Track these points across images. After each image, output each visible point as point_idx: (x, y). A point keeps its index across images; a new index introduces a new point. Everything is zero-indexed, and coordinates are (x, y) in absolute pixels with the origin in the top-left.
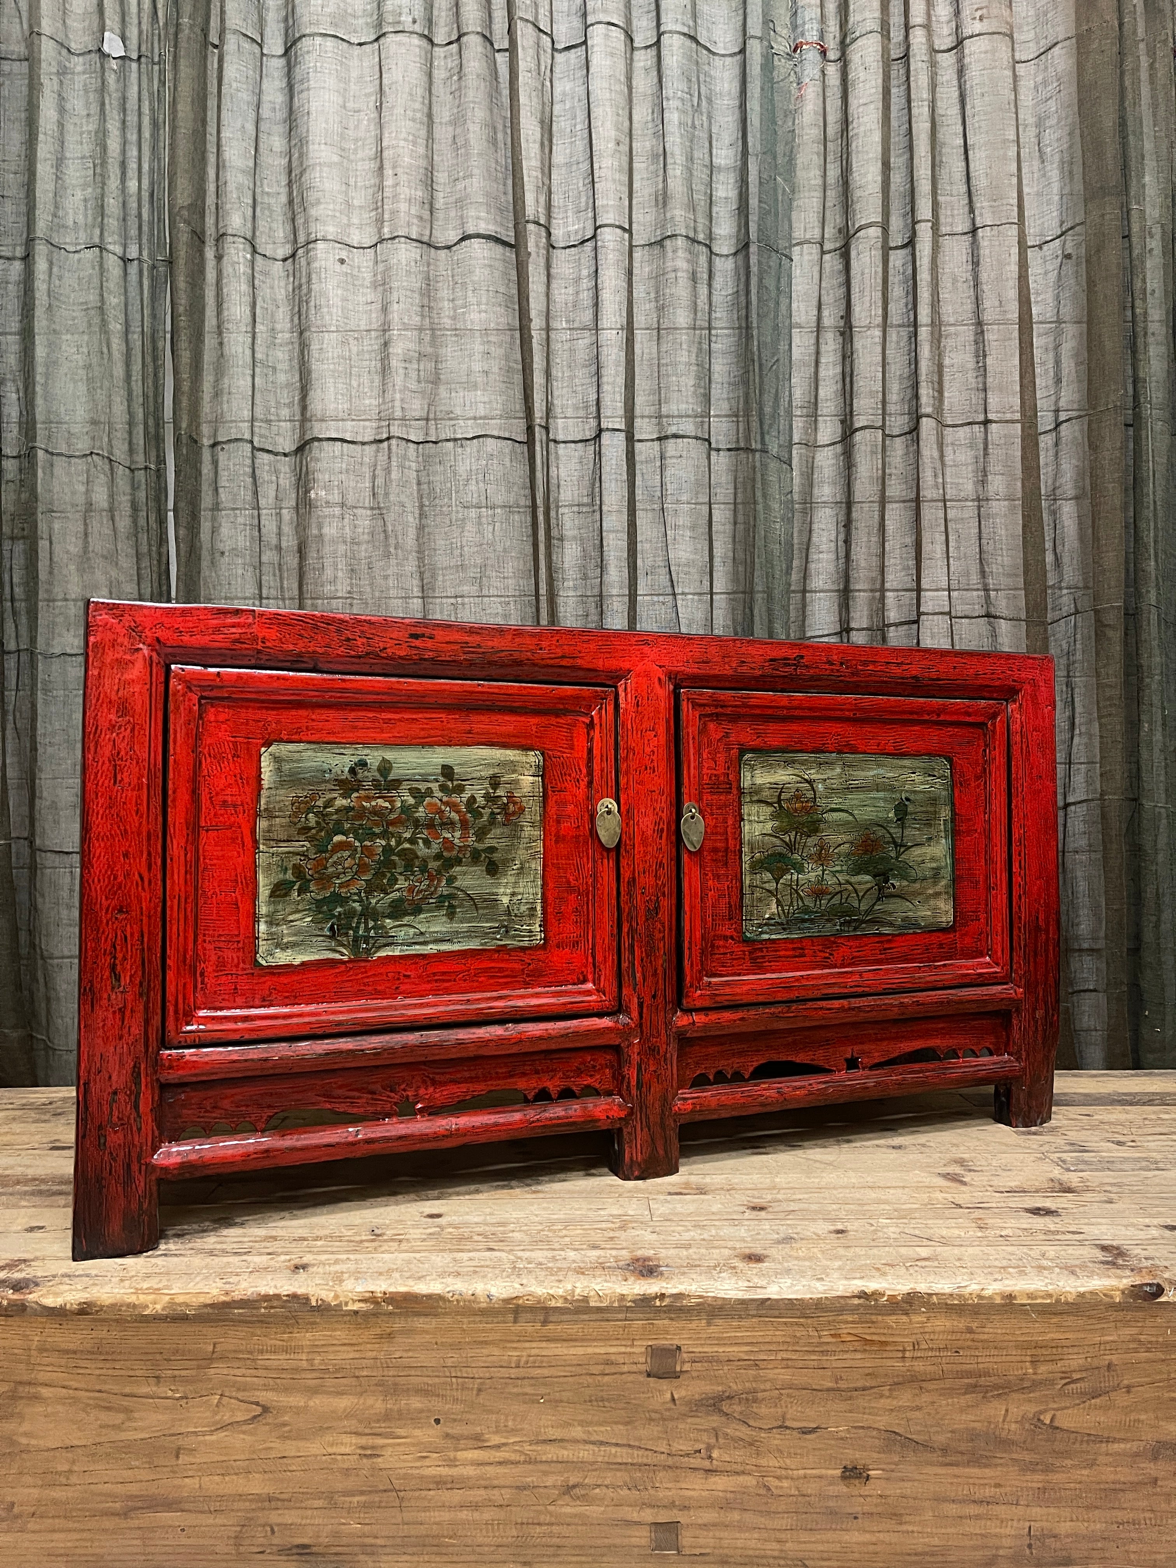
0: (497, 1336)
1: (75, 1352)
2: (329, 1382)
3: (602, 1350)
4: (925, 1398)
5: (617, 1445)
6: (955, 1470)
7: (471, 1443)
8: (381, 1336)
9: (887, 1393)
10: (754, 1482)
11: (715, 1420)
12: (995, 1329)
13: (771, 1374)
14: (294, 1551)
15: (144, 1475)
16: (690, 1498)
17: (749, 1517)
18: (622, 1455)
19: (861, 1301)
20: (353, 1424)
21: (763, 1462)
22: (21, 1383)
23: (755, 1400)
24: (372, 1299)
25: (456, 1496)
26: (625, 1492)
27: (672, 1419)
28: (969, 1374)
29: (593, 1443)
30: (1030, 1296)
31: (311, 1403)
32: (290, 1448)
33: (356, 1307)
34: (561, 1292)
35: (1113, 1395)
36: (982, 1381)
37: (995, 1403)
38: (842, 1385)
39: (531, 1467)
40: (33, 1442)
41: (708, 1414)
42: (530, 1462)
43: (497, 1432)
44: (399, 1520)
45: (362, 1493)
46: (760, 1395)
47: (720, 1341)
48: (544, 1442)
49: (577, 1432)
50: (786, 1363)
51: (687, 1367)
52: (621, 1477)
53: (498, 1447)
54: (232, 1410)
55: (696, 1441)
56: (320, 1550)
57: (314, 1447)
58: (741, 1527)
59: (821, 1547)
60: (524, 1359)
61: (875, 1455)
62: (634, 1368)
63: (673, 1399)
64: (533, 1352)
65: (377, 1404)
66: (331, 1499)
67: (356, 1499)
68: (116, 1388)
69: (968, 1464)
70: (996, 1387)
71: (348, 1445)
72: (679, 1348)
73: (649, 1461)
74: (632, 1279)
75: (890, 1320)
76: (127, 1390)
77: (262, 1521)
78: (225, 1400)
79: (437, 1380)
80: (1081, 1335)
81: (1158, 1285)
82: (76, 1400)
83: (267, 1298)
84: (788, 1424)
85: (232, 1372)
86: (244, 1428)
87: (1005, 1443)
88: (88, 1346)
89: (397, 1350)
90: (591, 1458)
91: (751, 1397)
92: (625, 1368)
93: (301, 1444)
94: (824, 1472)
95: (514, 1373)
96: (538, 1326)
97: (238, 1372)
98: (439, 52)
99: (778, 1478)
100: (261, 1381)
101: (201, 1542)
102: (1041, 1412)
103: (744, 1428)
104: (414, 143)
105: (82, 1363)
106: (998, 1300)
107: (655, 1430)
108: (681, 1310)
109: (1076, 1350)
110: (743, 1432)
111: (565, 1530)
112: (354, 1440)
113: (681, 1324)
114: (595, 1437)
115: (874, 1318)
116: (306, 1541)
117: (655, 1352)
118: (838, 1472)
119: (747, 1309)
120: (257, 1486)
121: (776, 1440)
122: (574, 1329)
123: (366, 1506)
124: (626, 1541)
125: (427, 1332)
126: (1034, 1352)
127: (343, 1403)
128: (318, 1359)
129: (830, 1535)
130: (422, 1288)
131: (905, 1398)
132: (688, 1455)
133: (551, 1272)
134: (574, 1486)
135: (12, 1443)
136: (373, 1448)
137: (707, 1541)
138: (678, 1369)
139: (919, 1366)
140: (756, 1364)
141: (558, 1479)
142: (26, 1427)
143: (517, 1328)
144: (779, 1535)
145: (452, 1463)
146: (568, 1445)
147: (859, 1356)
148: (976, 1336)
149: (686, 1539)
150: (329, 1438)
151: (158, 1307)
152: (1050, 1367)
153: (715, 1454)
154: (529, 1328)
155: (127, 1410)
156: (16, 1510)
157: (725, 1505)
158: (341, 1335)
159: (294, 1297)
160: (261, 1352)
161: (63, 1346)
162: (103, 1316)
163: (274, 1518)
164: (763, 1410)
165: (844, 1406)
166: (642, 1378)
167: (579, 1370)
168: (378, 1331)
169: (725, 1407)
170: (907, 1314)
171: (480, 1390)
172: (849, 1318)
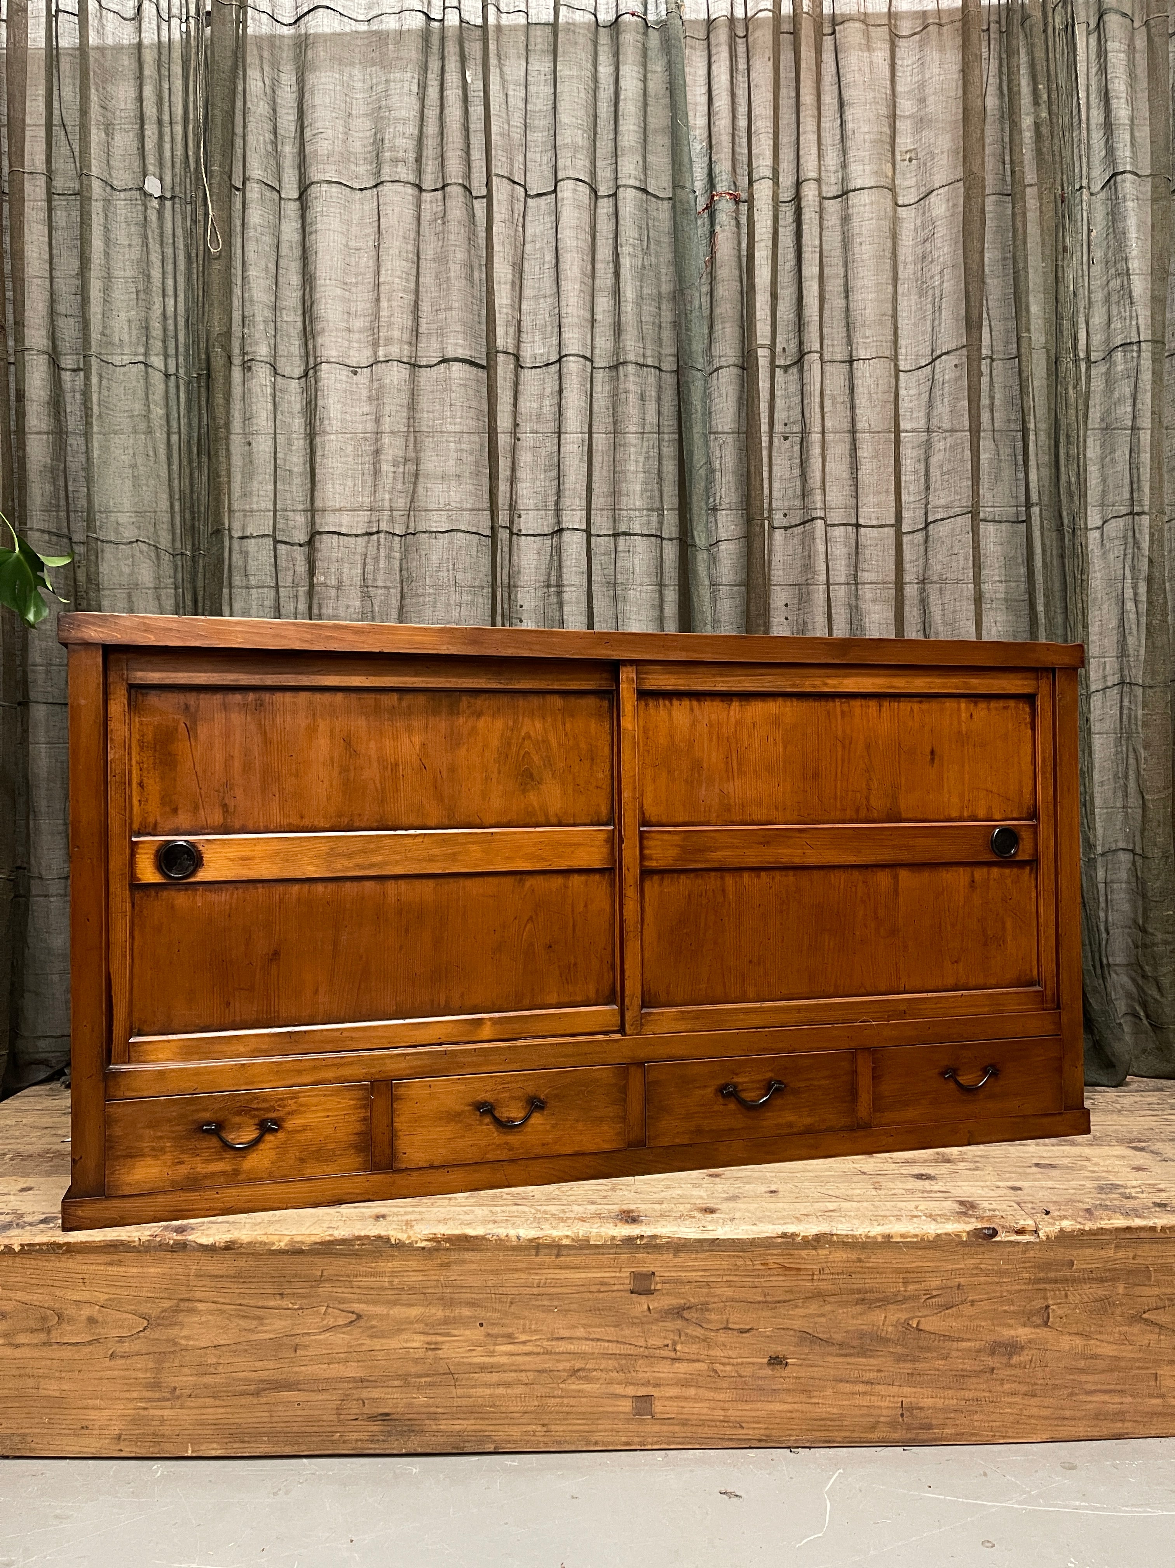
0: (524, 1265)
1: (222, 1277)
2: (405, 1297)
3: (599, 1275)
4: (828, 1308)
5: (609, 1341)
6: (849, 1359)
7: (505, 1340)
8: (441, 1265)
9: (801, 1305)
10: (706, 1367)
11: (679, 1324)
12: (877, 1259)
13: (718, 1291)
14: (380, 1418)
15: (271, 1365)
16: (660, 1378)
17: (701, 1391)
18: (613, 1348)
19: (782, 1240)
20: (420, 1326)
21: (712, 1353)
22: (182, 1300)
23: (707, 1310)
24: (434, 1239)
25: (495, 1377)
26: (615, 1374)
27: (648, 1323)
28: (859, 1291)
29: (592, 1340)
30: (902, 1236)
31: (391, 1312)
32: (377, 1344)
33: (423, 1244)
34: (569, 1234)
35: (961, 1307)
36: (868, 1296)
37: (877, 1311)
38: (769, 1299)
39: (547, 1357)
40: (191, 1343)
41: (673, 1319)
42: (547, 1353)
43: (524, 1331)
44: (454, 1395)
45: (428, 1375)
46: (710, 1306)
47: (684, 1269)
48: (558, 1339)
49: (580, 1332)
50: (729, 1284)
51: (659, 1287)
52: (611, 1364)
53: (524, 1343)
54: (336, 1317)
55: (665, 1338)
56: (398, 1417)
57: (394, 1343)
58: (696, 1399)
59: (754, 1414)
60: (543, 1281)
61: (792, 1348)
62: (621, 1287)
63: (649, 1309)
64: (549, 1276)
65: (438, 1312)
66: (406, 1380)
67: (423, 1380)
68: (252, 1302)
69: (858, 1355)
70: (878, 1300)
71: (418, 1341)
72: (653, 1273)
73: (632, 1352)
74: (619, 1225)
75: (804, 1253)
76: (260, 1304)
77: (356, 1397)
78: (330, 1310)
79: (481, 1296)
80: (938, 1264)
81: (994, 1229)
82: (222, 1312)
83: (359, 1238)
84: (730, 1326)
85: (335, 1290)
86: (344, 1330)
87: (884, 1340)
88: (232, 1273)
89: (453, 1274)
90: (590, 1351)
91: (704, 1307)
92: (615, 1288)
93: (384, 1341)
94: (756, 1360)
95: (536, 1291)
96: (553, 1258)
97: (339, 1290)
98: (426, 196)
99: (723, 1364)
100: (356, 1297)
101: (312, 1412)
102: (910, 1319)
103: (699, 1329)
104: (407, 280)
105: (227, 1285)
106: (880, 1239)
107: (637, 1330)
108: (656, 1246)
109: (935, 1274)
110: (699, 1332)
111: (572, 1401)
112: (422, 1338)
113: (655, 1256)
114: (593, 1336)
115: (792, 1252)
116: (386, 1411)
117: (637, 1276)
118: (766, 1360)
119: (701, 1246)
120: (353, 1371)
121: (722, 1337)
122: (578, 1260)
123: (431, 1385)
124: (616, 1409)
125: (472, 1262)
126: (905, 1275)
127: (414, 1312)
128: (396, 1280)
129: (759, 1405)
130: (471, 1232)
131: (813, 1308)
132: (659, 1348)
133: (562, 1220)
134: (579, 1370)
135: (176, 1344)
136: (436, 1343)
137: (671, 1409)
138: (653, 1288)
139: (824, 1285)
140: (708, 1284)
141: (568, 1365)
142: (185, 1332)
143: (538, 1259)
144: (722, 1404)
145: (491, 1354)
146: (575, 1342)
147: (781, 1278)
148: (864, 1264)
149: (658, 1407)
150: (404, 1336)
151: (282, 1244)
152: (916, 1286)
153: (678, 1348)
154: (547, 1260)
155: (260, 1318)
156: (178, 1392)
157: (685, 1383)
158: (413, 1264)
159: (379, 1237)
160: (356, 1276)
161: (212, 1273)
162: (243, 1250)
163: (365, 1394)
164: (713, 1317)
165: (769, 1313)
166: (628, 1295)
167: (582, 1289)
168: (439, 1261)
169: (686, 1314)
170: (815, 1248)
171: (511, 1303)
172: (775, 1252)
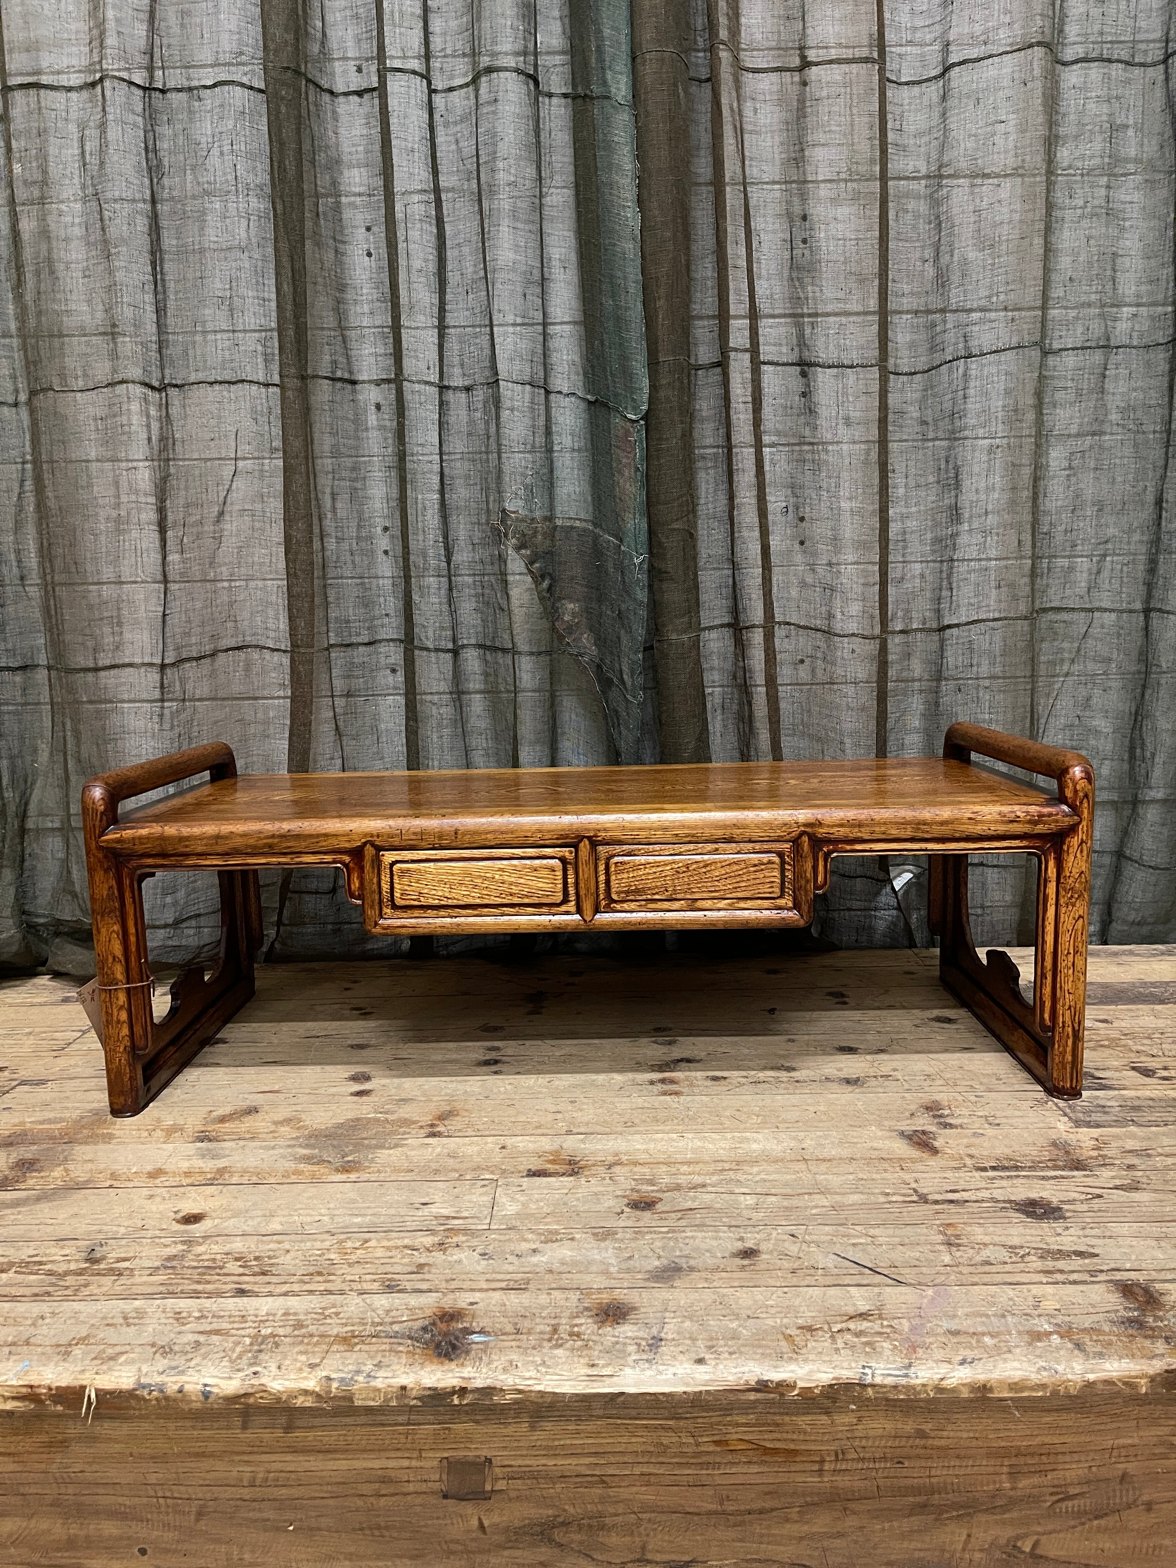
0: (219, 1447)
3: (377, 1464)
4: (851, 1522)
8: (50, 1444)
9: (795, 1517)
11: (543, 1553)
12: (958, 1432)
13: (625, 1493)
19: (759, 1396)
20: (21, 1552)
23: (602, 1527)
24: (31, 1396)
27: (481, 1552)
28: (917, 1491)
30: (1014, 1386)
33: (12, 1403)
34: (311, 1384)
35: (1125, 1514)
36: (936, 1499)
37: (952, 1527)
38: (730, 1507)
41: (533, 1544)
46: (607, 1520)
47: (552, 1452)
50: (647, 1479)
51: (501, 1485)
60: (261, 1475)
62: (424, 1487)
63: (481, 1526)
64: (274, 1467)
65: (55, 1528)
70: (955, 1506)
72: (489, 1461)
74: (421, 1358)
75: (803, 1421)
79: (138, 1501)
80: (1082, 1438)
84: (649, 1556)
89: (76, 1460)
91: (595, 1524)
92: (411, 1488)
95: (246, 1493)
96: (279, 1433)
102: (1018, 1538)
106: (965, 1394)
107: (458, 1564)
108: (491, 1409)
109: (1076, 1457)
110: (585, 1566)
113: (491, 1429)
115: (777, 1418)
117: (454, 1467)
119: (589, 1408)
122: (331, 1437)
125: (115, 1440)
126: (1014, 1461)
127: (7, 1527)
131: (822, 1522)
133: (309, 1344)
138: (488, 1487)
139: (843, 1482)
140: (602, 1481)
143: (248, 1435)
147: (755, 1469)
148: (930, 1442)
152: (1036, 1480)
154: (266, 1436)
164: (614, 1540)
165: (731, 1533)
166: (437, 1500)
167: (342, 1490)
168: (44, 1438)
169: (558, 1535)
170: (827, 1413)
171: (200, 1514)
172: (742, 1420)
